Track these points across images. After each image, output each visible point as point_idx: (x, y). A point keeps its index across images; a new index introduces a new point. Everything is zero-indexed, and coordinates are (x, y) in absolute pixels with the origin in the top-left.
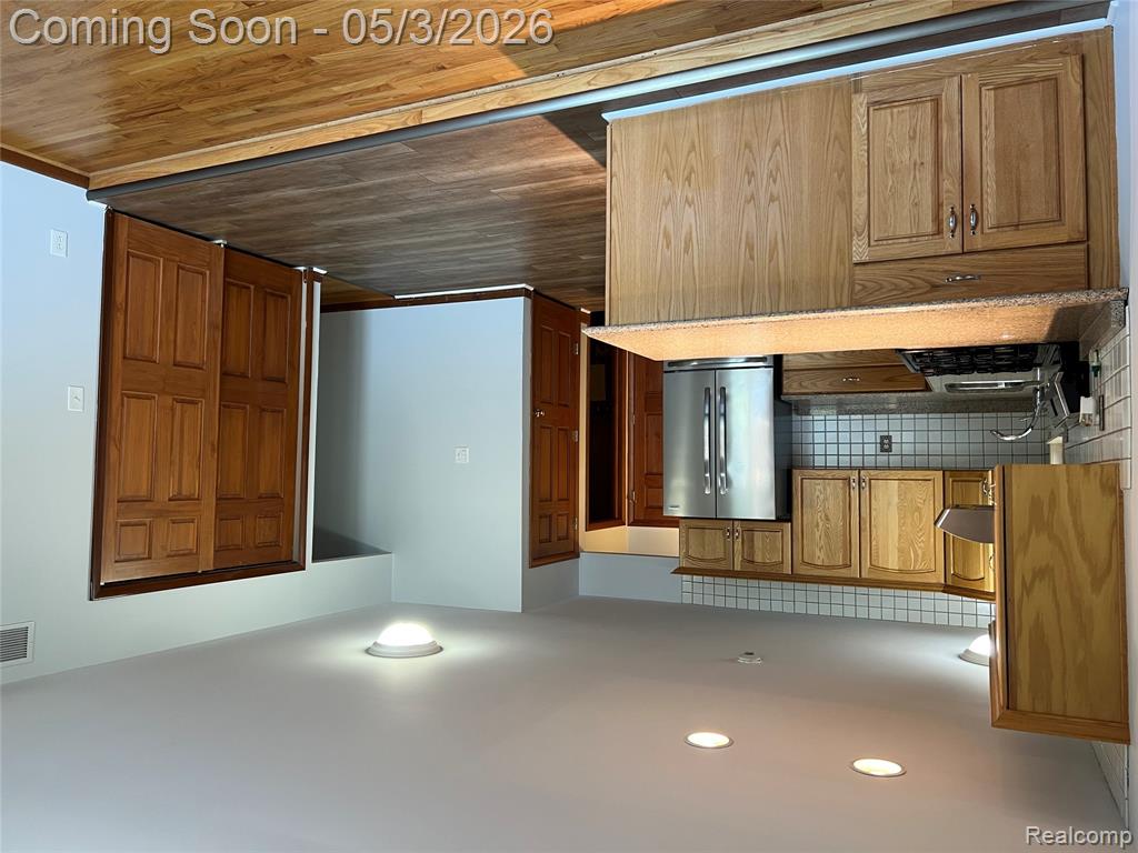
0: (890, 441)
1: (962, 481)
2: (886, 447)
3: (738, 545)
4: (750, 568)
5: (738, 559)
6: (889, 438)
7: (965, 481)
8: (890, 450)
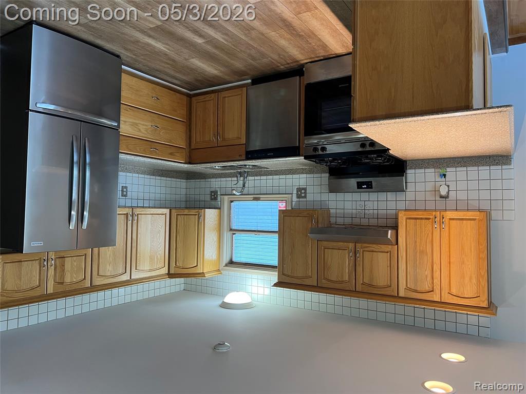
0: (127, 189)
1: (184, 215)
2: (125, 193)
3: (51, 271)
4: (61, 289)
5: (51, 284)
6: (126, 187)
7: (186, 215)
8: (126, 196)
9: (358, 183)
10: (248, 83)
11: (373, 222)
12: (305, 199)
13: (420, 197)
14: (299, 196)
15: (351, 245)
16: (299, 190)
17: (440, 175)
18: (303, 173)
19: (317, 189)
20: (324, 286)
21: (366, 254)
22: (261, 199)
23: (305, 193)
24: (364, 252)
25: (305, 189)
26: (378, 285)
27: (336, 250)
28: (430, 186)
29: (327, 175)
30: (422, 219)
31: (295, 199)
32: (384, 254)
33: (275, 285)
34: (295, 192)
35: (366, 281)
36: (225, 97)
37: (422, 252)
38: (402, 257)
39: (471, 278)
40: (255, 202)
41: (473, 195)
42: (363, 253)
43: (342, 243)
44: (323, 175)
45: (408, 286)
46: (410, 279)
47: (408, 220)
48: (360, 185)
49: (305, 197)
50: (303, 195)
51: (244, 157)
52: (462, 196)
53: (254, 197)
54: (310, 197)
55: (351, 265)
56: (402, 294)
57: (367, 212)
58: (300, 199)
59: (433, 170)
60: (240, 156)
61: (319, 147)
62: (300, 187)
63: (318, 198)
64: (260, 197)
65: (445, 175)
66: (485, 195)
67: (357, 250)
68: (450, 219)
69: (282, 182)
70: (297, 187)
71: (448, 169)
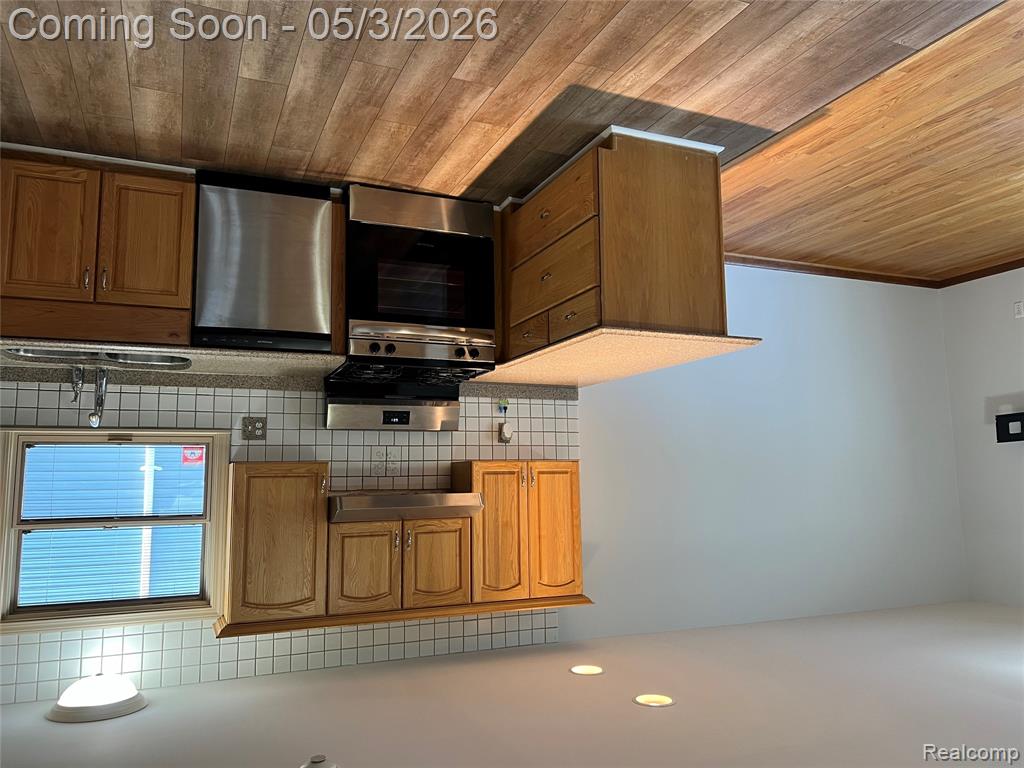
9: (385, 412)
10: (185, 174)
11: (401, 483)
12: (263, 442)
13: (473, 439)
14: (248, 435)
15: (395, 527)
16: (249, 422)
17: (500, 408)
18: (261, 387)
19: (291, 422)
20: (340, 611)
21: (422, 539)
22: (134, 439)
23: (264, 427)
24: (419, 536)
25: (264, 421)
26: (442, 589)
27: (368, 538)
28: (485, 424)
29: (320, 395)
30: (503, 473)
31: (237, 439)
32: (451, 534)
33: (225, 633)
34: (238, 425)
35: (422, 586)
36: (127, 189)
37: (506, 525)
38: (478, 536)
39: (565, 556)
40: (114, 448)
41: (537, 439)
42: (416, 537)
43: (379, 524)
44: (305, 394)
45: (487, 583)
46: (490, 571)
47: (486, 477)
48: (388, 418)
49: (263, 437)
50: (259, 432)
51: (185, 339)
52: (525, 439)
53: (110, 435)
54: (274, 437)
55: (394, 563)
56: (477, 598)
57: (390, 465)
58: (251, 442)
59: (489, 400)
60: (171, 335)
61: (383, 345)
62: (251, 415)
63: (292, 438)
64: (131, 435)
65: (505, 408)
66: (550, 439)
67: (406, 532)
68: (540, 473)
69: (205, 404)
70: (243, 415)
71: (510, 400)
